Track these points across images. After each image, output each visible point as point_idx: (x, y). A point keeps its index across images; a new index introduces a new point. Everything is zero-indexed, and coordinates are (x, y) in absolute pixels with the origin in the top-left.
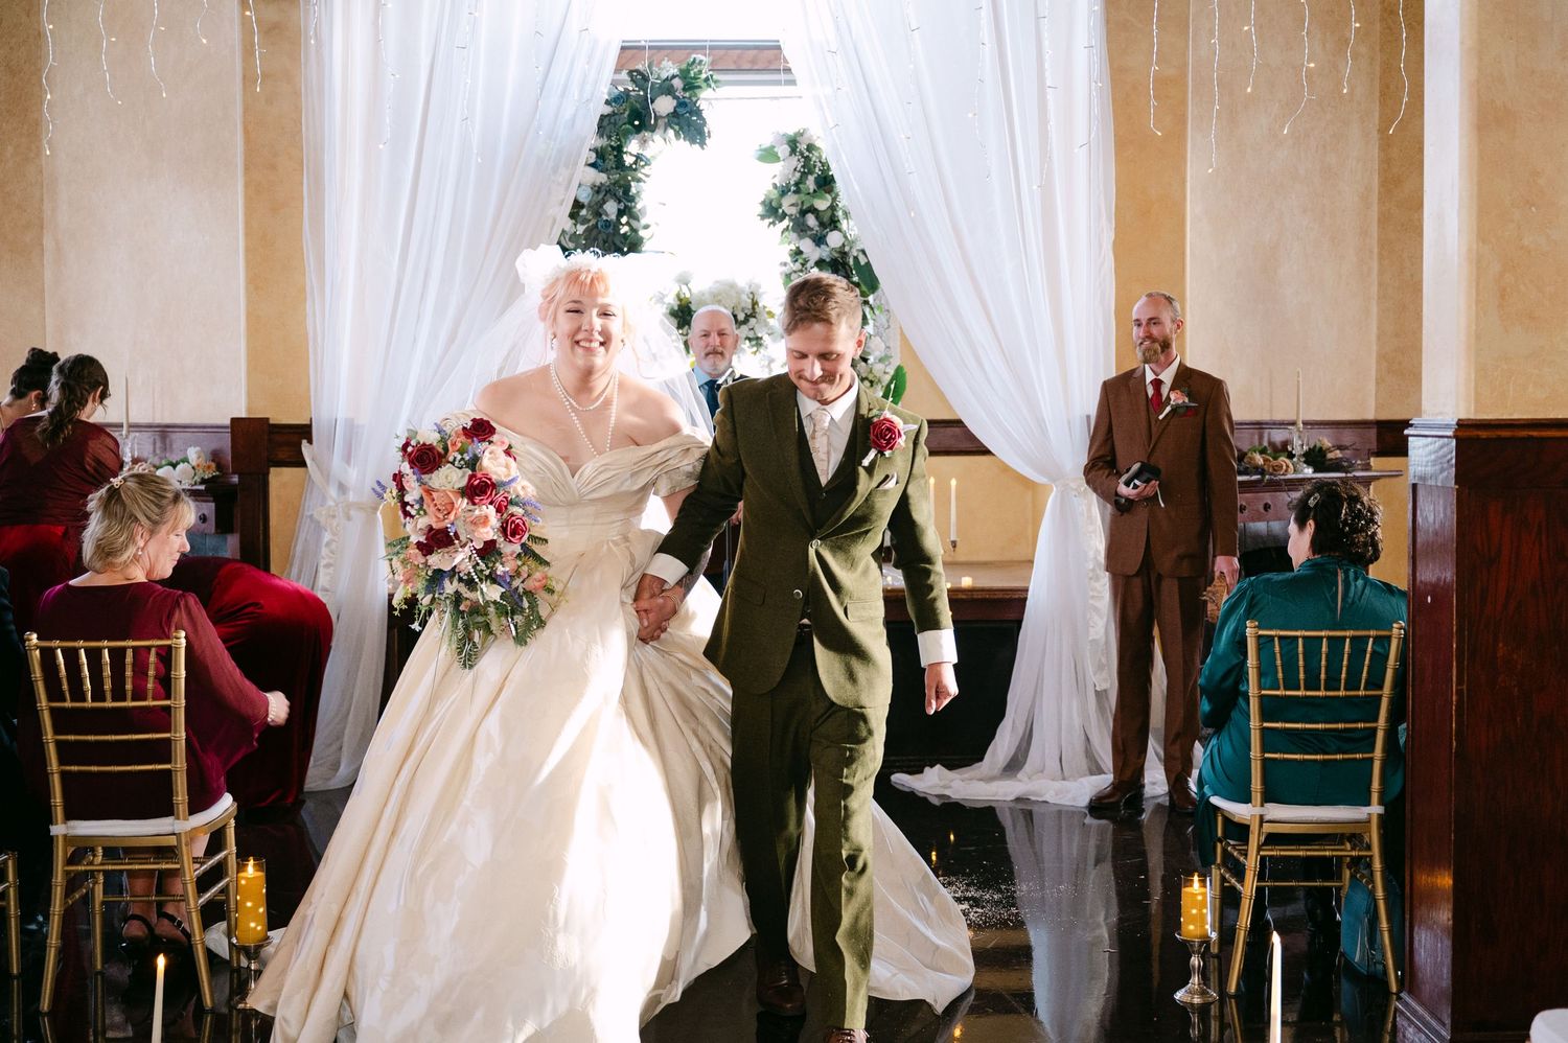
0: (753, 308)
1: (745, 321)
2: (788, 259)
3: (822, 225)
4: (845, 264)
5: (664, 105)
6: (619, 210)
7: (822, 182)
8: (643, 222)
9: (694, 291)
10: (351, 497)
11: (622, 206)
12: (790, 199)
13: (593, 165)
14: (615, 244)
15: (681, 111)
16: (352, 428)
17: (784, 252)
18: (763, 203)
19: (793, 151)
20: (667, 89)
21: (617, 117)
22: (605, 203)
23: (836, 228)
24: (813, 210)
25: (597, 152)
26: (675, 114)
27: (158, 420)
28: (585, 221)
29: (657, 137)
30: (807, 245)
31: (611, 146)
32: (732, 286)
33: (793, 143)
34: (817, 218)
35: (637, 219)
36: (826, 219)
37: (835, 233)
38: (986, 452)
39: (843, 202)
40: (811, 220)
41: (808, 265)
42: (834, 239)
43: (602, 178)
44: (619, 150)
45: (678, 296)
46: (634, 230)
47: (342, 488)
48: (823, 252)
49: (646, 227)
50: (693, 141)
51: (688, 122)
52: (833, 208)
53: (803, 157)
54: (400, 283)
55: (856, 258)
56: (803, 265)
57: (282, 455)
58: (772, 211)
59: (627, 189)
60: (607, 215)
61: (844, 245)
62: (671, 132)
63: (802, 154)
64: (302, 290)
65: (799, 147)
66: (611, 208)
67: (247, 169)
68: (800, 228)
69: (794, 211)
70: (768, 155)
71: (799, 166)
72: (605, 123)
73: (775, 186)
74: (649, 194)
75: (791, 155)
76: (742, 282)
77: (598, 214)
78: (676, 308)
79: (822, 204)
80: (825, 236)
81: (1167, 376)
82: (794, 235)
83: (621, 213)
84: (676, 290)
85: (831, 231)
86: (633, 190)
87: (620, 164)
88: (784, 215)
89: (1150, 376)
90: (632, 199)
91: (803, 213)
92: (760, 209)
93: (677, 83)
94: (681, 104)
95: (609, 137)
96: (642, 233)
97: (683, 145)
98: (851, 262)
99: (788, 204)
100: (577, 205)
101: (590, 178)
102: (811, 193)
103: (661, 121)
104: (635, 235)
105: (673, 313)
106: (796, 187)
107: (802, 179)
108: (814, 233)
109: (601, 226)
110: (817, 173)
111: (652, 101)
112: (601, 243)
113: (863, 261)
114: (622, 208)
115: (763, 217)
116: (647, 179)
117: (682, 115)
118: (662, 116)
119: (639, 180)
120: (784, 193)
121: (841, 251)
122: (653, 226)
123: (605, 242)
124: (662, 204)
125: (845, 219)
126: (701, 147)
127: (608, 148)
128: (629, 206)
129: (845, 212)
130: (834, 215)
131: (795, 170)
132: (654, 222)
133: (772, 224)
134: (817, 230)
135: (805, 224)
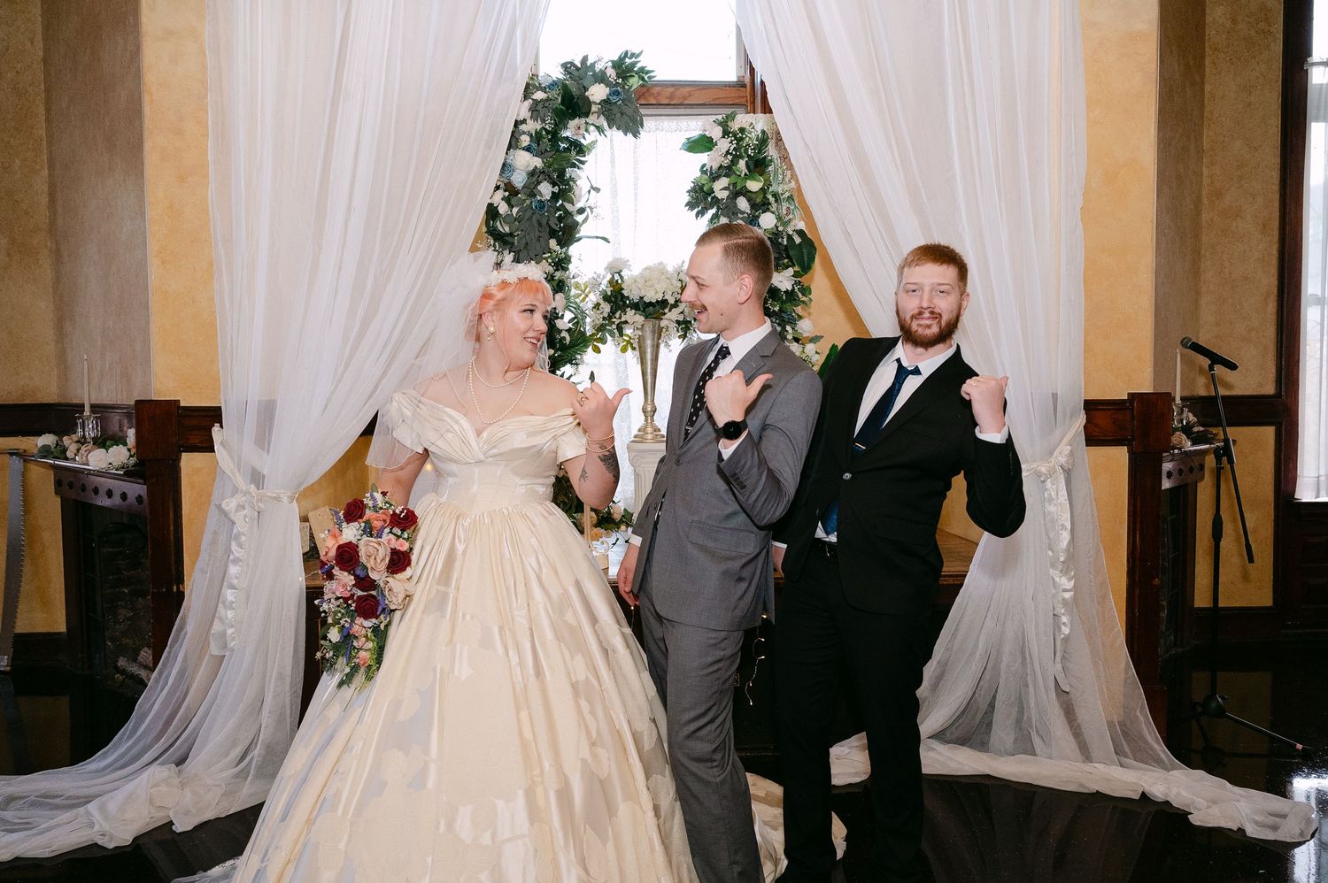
1: (676, 305)
3: (754, 206)
4: (778, 244)
5: (598, 92)
6: (553, 192)
7: (752, 167)
11: (556, 189)
12: (724, 182)
14: (550, 226)
15: (614, 99)
18: (694, 190)
19: (726, 133)
20: (601, 78)
21: (551, 102)
22: (539, 183)
23: (768, 210)
24: (744, 192)
25: (531, 136)
26: (608, 102)
28: (518, 202)
29: (592, 124)
31: (546, 130)
33: (725, 126)
34: (749, 200)
35: (571, 202)
36: (759, 199)
37: (768, 214)
40: (743, 204)
42: (767, 221)
43: (537, 162)
44: (554, 136)
45: (611, 282)
46: (568, 214)
49: (581, 211)
50: (626, 129)
51: (620, 111)
52: (765, 190)
53: (736, 139)
55: (790, 237)
57: (195, 440)
58: (701, 197)
59: (562, 173)
60: (541, 195)
61: (777, 227)
62: (604, 120)
63: (735, 135)
65: (730, 130)
66: (546, 190)
68: (730, 210)
69: (723, 195)
70: (699, 144)
71: (732, 148)
72: (539, 107)
73: (703, 172)
74: (585, 176)
75: (723, 137)
77: (532, 195)
78: (609, 293)
79: (754, 186)
80: (758, 217)
83: (555, 197)
84: (609, 277)
85: (764, 212)
86: (567, 176)
87: (557, 150)
88: (716, 201)
90: (567, 183)
91: (734, 196)
92: (687, 198)
93: (610, 72)
94: (615, 92)
95: (543, 121)
96: (579, 218)
98: (785, 243)
99: (720, 188)
101: (525, 161)
102: (743, 175)
103: (594, 108)
104: (570, 220)
105: (606, 298)
106: (727, 170)
107: (734, 162)
108: (746, 215)
109: (536, 207)
110: (749, 156)
111: (586, 89)
112: (536, 225)
113: (798, 240)
114: (557, 191)
115: (691, 205)
116: (581, 166)
117: (616, 103)
118: (595, 103)
119: (574, 166)
120: (714, 177)
121: (775, 230)
122: (588, 210)
123: (540, 224)
124: (597, 190)
125: (776, 201)
126: (635, 136)
127: (544, 133)
128: (564, 189)
129: (775, 195)
130: (765, 197)
131: (728, 153)
132: (589, 207)
133: (701, 213)
134: (749, 212)
135: (735, 206)
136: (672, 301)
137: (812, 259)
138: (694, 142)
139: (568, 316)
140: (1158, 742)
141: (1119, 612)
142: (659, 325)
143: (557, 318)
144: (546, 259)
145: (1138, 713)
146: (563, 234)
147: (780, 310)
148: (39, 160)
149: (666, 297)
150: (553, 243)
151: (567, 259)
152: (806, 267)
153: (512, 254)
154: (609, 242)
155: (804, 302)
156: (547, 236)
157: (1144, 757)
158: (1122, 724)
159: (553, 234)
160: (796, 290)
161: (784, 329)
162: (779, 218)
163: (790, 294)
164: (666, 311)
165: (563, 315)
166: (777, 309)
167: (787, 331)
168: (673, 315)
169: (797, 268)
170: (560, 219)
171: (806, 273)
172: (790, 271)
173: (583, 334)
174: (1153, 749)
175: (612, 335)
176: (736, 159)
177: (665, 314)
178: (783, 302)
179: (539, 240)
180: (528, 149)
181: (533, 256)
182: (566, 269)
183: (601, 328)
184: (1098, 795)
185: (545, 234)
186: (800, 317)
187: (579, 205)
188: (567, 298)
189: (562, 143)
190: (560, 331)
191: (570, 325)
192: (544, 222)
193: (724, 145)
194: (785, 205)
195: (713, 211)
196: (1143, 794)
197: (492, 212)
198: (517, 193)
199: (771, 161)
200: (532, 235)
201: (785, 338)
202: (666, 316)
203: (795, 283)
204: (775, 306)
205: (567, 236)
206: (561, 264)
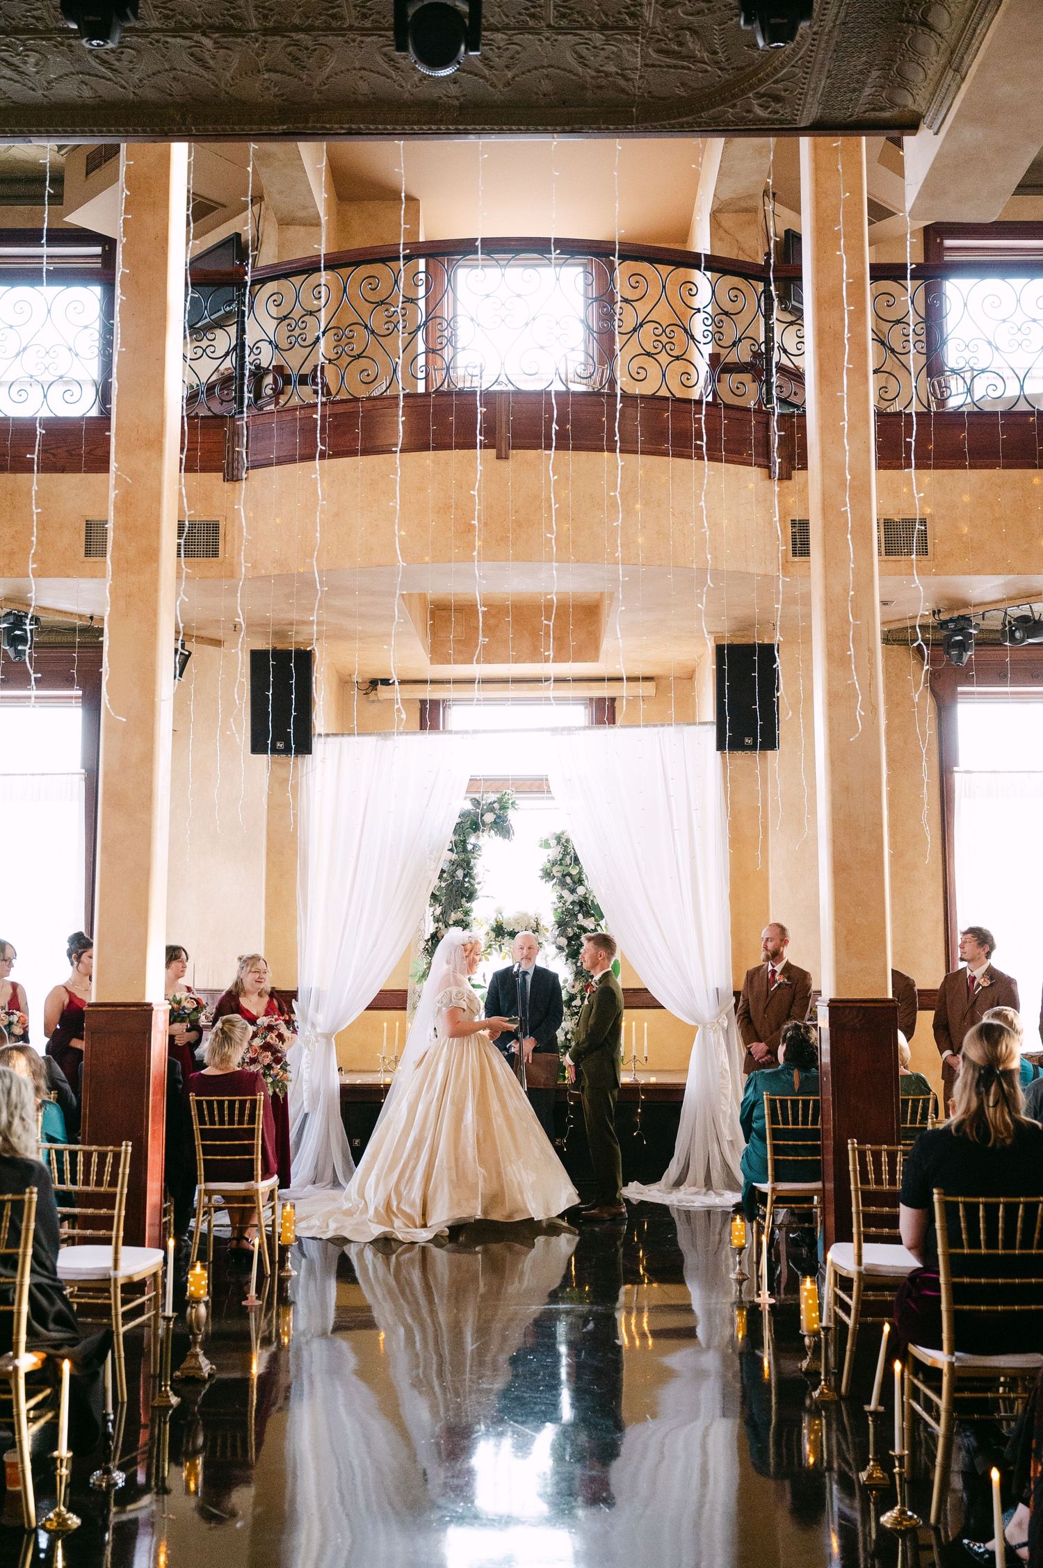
2: (556, 900)
3: (574, 882)
4: (586, 904)
5: (489, 817)
6: (464, 874)
7: (572, 861)
8: (477, 881)
9: (505, 917)
10: (319, 1030)
11: (466, 872)
13: (450, 850)
14: (462, 893)
15: (498, 821)
16: (319, 992)
17: (554, 897)
18: (542, 869)
19: (558, 843)
20: (492, 810)
21: (464, 824)
22: (457, 870)
23: (581, 884)
24: (569, 874)
25: (453, 843)
26: (495, 822)
27: (210, 988)
28: (446, 880)
29: (485, 834)
30: (566, 893)
31: (461, 840)
32: (526, 915)
33: (558, 839)
34: (571, 879)
35: (474, 879)
36: (576, 879)
37: (581, 887)
38: (662, 1007)
39: (585, 870)
40: (568, 880)
41: (567, 904)
42: (581, 890)
43: (454, 856)
44: (464, 842)
45: (496, 920)
46: (472, 885)
47: (313, 1025)
48: (575, 897)
49: (479, 883)
50: (504, 837)
51: (501, 826)
52: (580, 873)
54: (347, 915)
55: (591, 901)
56: (564, 904)
58: (548, 875)
59: (468, 863)
60: (458, 877)
61: (585, 894)
62: (492, 832)
63: (563, 845)
64: (295, 918)
65: (562, 842)
66: (460, 873)
67: (268, 855)
68: (563, 884)
69: (559, 875)
70: (546, 844)
71: (561, 851)
72: (458, 828)
73: (549, 861)
75: (557, 845)
76: (531, 913)
77: (453, 876)
78: (494, 926)
79: (574, 872)
80: (576, 889)
81: (779, 968)
82: (558, 888)
83: (465, 876)
84: (495, 916)
85: (579, 886)
86: (472, 864)
87: (465, 850)
88: (554, 877)
89: (770, 968)
90: (471, 869)
91: (564, 876)
92: (541, 873)
93: (496, 806)
94: (499, 817)
95: (460, 835)
96: (476, 886)
97: (499, 839)
98: (589, 903)
99: (556, 871)
100: (443, 871)
101: (449, 856)
102: (568, 866)
103: (487, 826)
104: (472, 888)
105: (493, 930)
106: (559, 862)
107: (562, 858)
108: (570, 887)
109: (455, 882)
110: (571, 856)
111: (483, 815)
112: (454, 891)
115: (542, 878)
116: (479, 858)
118: (487, 823)
119: (475, 859)
120: (553, 865)
121: (584, 897)
122: (482, 883)
123: (457, 892)
125: (586, 879)
127: (458, 841)
128: (469, 872)
129: (586, 876)
130: (580, 877)
133: (547, 882)
134: (571, 885)
135: (565, 882)
144: (459, 910)
146: (469, 896)
150: (463, 901)
151: (471, 910)
152: (601, 917)
153: (441, 906)
156: (461, 898)
159: (463, 896)
162: (587, 889)
169: (596, 917)
170: (467, 888)
172: (593, 918)
175: (496, 949)
176: (564, 856)
179: (456, 900)
181: (452, 908)
182: (469, 915)
183: (490, 946)
185: (459, 897)
189: (469, 846)
192: (459, 891)
193: (558, 848)
194: (591, 882)
195: (553, 881)
198: (446, 875)
200: (452, 897)
205: (471, 896)
206: (467, 913)
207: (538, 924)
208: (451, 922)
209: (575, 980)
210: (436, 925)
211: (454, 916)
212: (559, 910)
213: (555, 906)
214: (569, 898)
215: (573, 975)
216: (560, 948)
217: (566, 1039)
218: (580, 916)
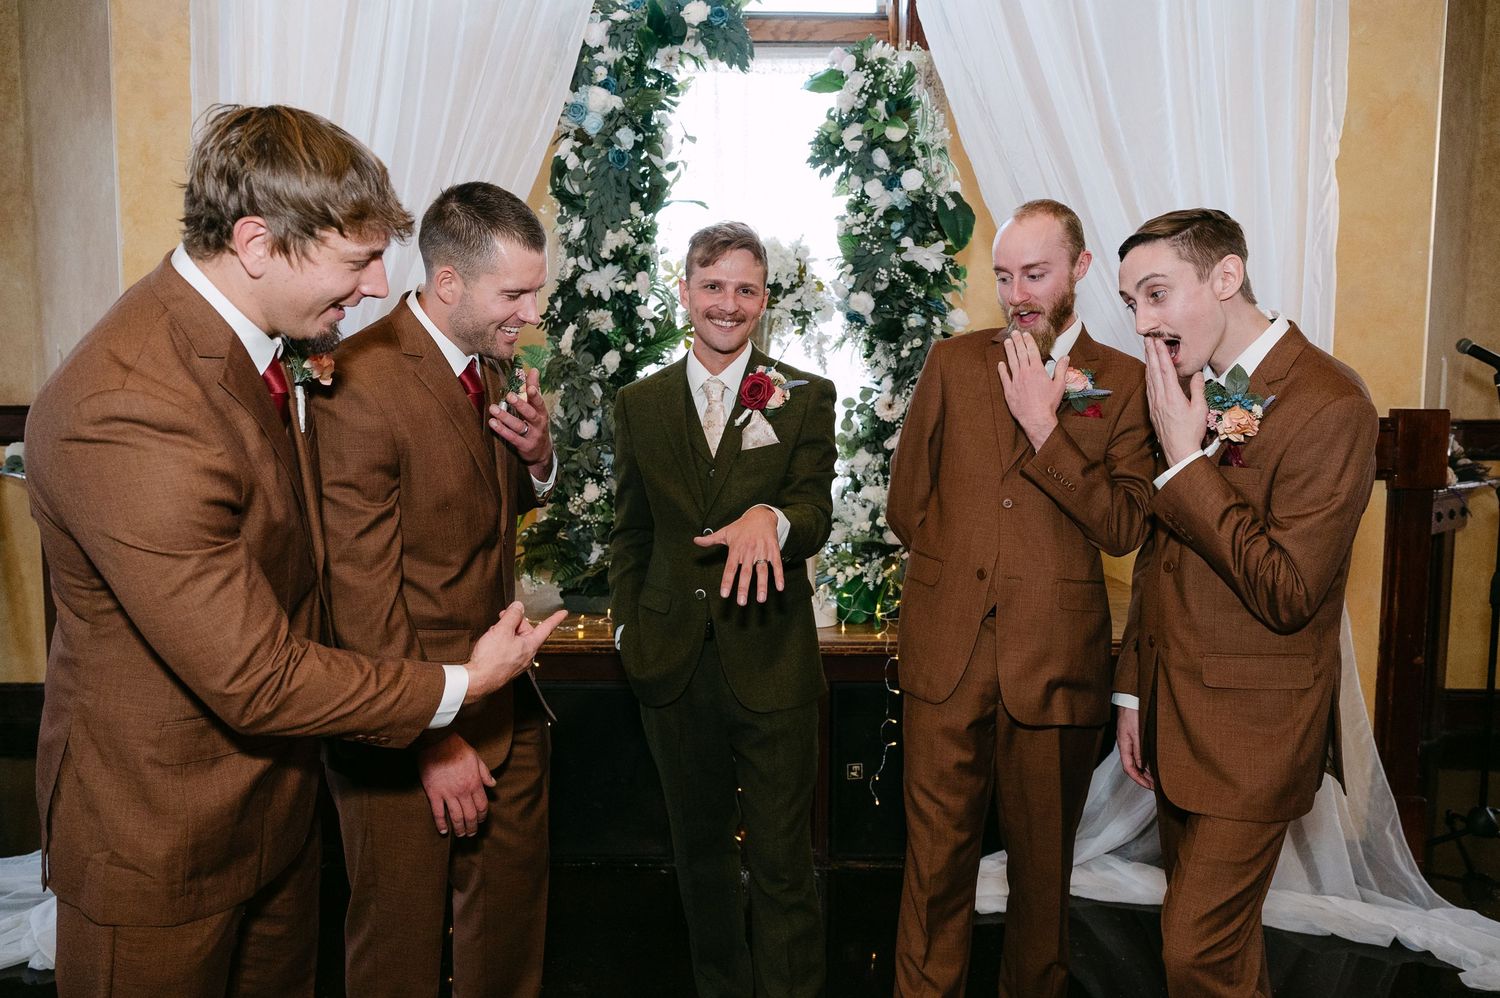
0: (800, 277)
1: (792, 289)
2: (849, 210)
3: (895, 161)
4: (925, 211)
5: (696, 12)
6: (635, 141)
7: (893, 109)
11: (640, 138)
12: (856, 129)
14: (631, 185)
15: (717, 21)
17: (842, 204)
18: (818, 141)
19: (860, 64)
21: (635, 24)
22: (617, 128)
23: (912, 166)
24: (883, 142)
25: (609, 69)
26: (708, 25)
29: (687, 53)
30: (874, 188)
31: (627, 59)
33: (860, 56)
34: (888, 153)
35: (659, 154)
36: (901, 152)
37: (913, 172)
40: (880, 158)
41: (876, 215)
42: (912, 180)
43: (617, 102)
44: (639, 68)
46: (655, 170)
48: (897, 198)
49: (672, 167)
51: (725, 36)
52: (909, 140)
53: (873, 72)
55: (941, 201)
56: (868, 217)
58: (827, 150)
59: (647, 118)
60: (620, 144)
61: (924, 188)
62: (704, 49)
63: (872, 67)
66: (626, 137)
68: (863, 167)
69: (854, 147)
70: (829, 81)
71: (868, 85)
72: (620, 31)
73: (832, 117)
74: (678, 121)
75: (857, 69)
77: (609, 144)
79: (895, 134)
80: (900, 175)
82: (855, 180)
83: (638, 147)
85: (907, 168)
86: (654, 121)
87: (640, 87)
88: (846, 154)
90: (654, 129)
91: (870, 148)
92: (809, 152)
94: (717, 13)
95: (625, 48)
96: (668, 176)
98: (935, 209)
99: (852, 138)
101: (600, 101)
102: (881, 120)
103: (690, 32)
104: (657, 178)
106: (861, 115)
107: (870, 103)
108: (884, 173)
109: (613, 159)
110: (890, 95)
111: (681, 8)
112: (613, 182)
113: (951, 205)
114: (641, 140)
115: (814, 162)
116: (673, 108)
117: (719, 26)
118: (692, 26)
119: (663, 107)
120: (844, 125)
121: (921, 193)
122: (680, 166)
123: (618, 182)
124: (693, 139)
125: (924, 155)
126: (742, 69)
127: (625, 63)
128: (650, 138)
129: (923, 148)
130: (909, 150)
131: (862, 90)
132: (682, 161)
133: (827, 171)
134: (889, 168)
135: (871, 161)
136: (786, 285)
137: (969, 230)
138: (819, 79)
139: (653, 302)
140: (1413, 871)
141: (1366, 698)
142: (770, 317)
143: (639, 304)
144: (625, 226)
145: (1388, 832)
146: (649, 196)
147: (926, 297)
148: (13, 105)
149: (780, 281)
150: (635, 207)
151: (653, 229)
152: (961, 242)
153: (583, 221)
154: (707, 208)
155: (956, 287)
156: (628, 199)
157: (1393, 889)
158: (1366, 845)
159: (635, 195)
160: (948, 272)
161: (930, 321)
162: (927, 177)
163: (939, 276)
164: (779, 298)
165: (647, 300)
166: (921, 295)
167: (934, 324)
168: (787, 303)
169: (949, 242)
170: (644, 176)
171: (961, 249)
172: (941, 245)
173: (672, 325)
174: (1406, 879)
176: (873, 99)
177: (778, 302)
178: (929, 288)
179: (616, 203)
180: (605, 85)
181: (608, 223)
182: (649, 241)
184: (1333, 939)
185: (625, 196)
186: (952, 307)
187: (668, 159)
188: (653, 278)
189: (649, 77)
190: (642, 322)
191: (656, 314)
192: (624, 181)
193: (858, 80)
194: (935, 160)
195: (841, 169)
196: (1396, 941)
197: (559, 168)
198: (590, 142)
199: (919, 103)
200: (607, 195)
201: (932, 333)
202: (778, 305)
203: (947, 262)
204: (919, 291)
205: (654, 199)
206: (645, 235)
207: (802, 270)
208: (605, 254)
209: (895, 391)
210: (572, 261)
211: (613, 240)
212: (857, 231)
213: (850, 220)
214: (880, 197)
215: (888, 383)
216: (854, 318)
217: (874, 527)
218: (907, 242)
